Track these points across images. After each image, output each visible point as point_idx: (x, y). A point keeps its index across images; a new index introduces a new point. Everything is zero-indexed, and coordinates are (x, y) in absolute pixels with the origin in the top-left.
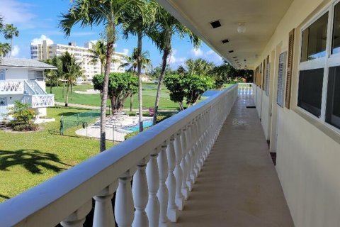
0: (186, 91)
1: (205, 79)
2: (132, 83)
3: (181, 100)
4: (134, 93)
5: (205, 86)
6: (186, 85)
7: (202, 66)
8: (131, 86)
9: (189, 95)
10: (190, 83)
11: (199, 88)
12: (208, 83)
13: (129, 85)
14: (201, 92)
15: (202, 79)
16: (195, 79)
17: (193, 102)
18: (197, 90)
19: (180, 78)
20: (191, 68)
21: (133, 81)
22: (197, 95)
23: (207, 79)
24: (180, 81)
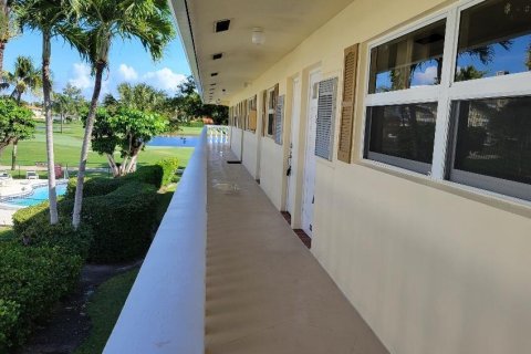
0: (120, 135)
1: (152, 117)
2: (17, 119)
3: (110, 151)
4: (22, 138)
5: (152, 129)
6: (121, 127)
7: (147, 96)
8: (15, 125)
9: (125, 143)
10: (127, 123)
11: (142, 131)
12: (157, 124)
13: (11, 122)
14: (147, 138)
15: (147, 117)
16: (135, 117)
17: (132, 154)
18: (139, 135)
19: (110, 113)
20: (128, 98)
21: (21, 116)
22: (139, 144)
23: (156, 118)
24: (110, 119)
